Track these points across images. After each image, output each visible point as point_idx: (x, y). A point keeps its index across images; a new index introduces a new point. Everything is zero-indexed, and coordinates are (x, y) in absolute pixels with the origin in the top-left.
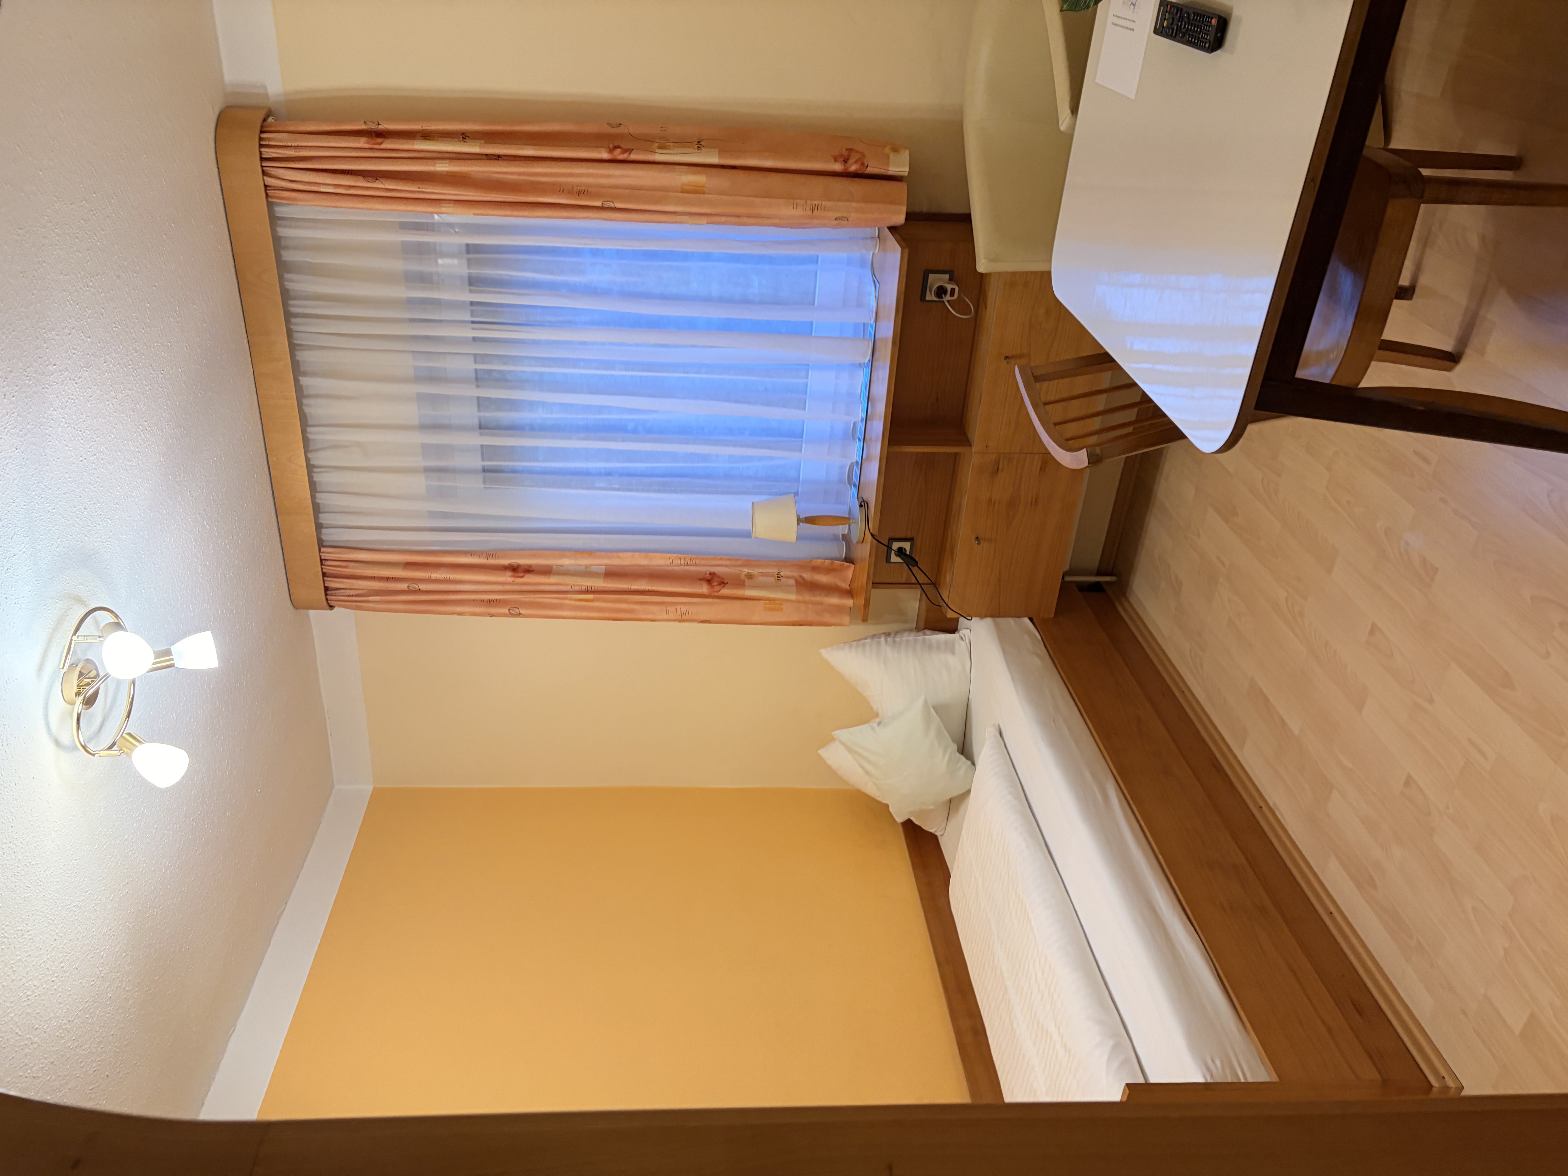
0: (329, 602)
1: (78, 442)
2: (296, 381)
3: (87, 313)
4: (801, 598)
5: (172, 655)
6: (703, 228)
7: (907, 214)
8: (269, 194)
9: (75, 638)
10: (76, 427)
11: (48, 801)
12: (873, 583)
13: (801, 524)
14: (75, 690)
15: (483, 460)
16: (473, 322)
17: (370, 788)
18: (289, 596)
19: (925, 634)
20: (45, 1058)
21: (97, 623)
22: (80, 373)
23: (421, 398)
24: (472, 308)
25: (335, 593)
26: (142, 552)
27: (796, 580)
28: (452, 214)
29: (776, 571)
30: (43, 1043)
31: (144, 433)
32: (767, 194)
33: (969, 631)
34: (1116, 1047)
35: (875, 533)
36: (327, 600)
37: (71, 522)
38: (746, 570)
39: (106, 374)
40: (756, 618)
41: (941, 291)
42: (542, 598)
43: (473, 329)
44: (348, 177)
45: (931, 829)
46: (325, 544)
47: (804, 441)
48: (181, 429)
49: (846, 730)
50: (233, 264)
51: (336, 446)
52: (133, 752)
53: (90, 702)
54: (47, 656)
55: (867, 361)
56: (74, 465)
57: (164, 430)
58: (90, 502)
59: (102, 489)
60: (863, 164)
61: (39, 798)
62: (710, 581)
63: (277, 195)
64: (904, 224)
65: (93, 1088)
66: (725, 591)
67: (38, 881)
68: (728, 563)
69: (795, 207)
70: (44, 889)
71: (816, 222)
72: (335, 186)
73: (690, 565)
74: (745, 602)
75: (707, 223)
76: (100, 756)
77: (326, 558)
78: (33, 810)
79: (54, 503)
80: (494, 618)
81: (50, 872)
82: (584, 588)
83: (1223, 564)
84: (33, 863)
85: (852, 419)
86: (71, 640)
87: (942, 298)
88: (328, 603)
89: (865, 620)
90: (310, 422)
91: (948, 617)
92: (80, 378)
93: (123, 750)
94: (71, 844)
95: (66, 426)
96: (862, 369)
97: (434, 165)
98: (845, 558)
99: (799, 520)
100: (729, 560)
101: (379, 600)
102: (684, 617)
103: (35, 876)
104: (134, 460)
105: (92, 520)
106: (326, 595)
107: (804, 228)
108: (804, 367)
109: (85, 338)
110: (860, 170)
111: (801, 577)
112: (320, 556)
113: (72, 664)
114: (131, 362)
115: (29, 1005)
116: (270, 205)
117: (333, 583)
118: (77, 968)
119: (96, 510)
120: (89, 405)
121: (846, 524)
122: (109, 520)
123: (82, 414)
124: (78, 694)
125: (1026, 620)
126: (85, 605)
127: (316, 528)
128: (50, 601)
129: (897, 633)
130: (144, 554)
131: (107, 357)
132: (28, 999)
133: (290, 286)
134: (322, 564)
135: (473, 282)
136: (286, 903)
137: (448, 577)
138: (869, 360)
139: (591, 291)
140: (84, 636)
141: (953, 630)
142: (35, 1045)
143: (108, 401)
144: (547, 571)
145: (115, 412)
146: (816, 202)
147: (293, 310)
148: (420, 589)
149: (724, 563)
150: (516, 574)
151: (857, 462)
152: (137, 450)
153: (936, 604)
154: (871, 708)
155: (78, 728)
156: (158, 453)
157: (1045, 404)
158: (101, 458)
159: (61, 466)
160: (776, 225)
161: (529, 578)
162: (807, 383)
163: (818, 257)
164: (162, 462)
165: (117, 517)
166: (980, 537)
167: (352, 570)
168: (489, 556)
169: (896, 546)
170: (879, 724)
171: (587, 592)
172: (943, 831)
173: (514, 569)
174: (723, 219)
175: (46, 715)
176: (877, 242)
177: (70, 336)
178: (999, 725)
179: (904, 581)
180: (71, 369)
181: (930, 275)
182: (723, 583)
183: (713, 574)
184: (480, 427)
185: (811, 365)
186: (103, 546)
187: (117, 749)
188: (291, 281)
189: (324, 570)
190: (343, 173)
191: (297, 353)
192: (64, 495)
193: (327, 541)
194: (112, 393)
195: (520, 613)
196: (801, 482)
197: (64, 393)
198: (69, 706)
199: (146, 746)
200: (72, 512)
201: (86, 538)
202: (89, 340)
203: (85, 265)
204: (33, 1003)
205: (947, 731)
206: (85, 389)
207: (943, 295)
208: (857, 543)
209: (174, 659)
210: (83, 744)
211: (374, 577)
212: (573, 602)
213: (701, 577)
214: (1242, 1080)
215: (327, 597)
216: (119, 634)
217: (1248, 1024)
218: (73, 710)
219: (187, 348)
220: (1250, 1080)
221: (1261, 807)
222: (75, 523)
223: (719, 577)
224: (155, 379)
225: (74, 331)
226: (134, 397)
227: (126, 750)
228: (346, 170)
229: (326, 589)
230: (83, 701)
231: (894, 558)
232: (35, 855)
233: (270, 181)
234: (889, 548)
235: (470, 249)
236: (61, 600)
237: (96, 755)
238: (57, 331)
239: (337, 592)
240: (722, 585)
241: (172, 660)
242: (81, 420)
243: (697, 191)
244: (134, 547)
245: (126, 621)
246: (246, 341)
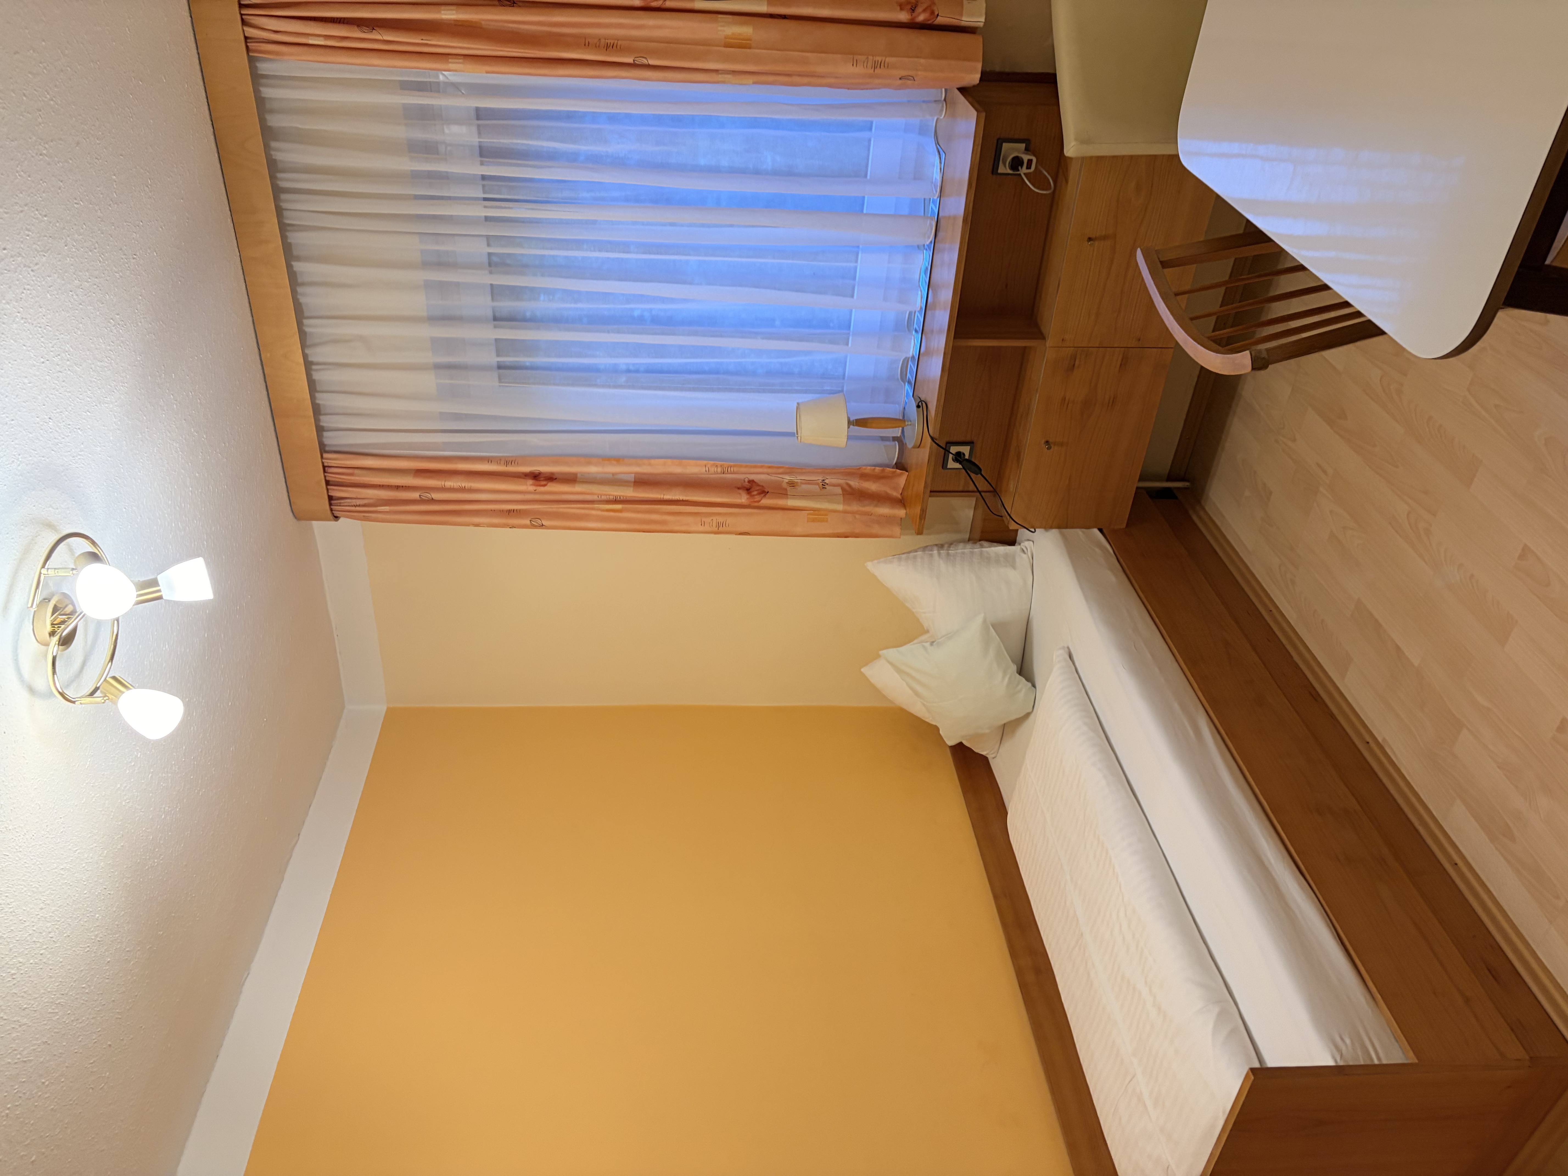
0: (333, 512)
1: (38, 340)
2: (289, 267)
3: (42, 186)
4: (848, 508)
5: (159, 586)
6: (748, 89)
7: (982, 73)
8: (250, 47)
9: (44, 571)
10: (35, 323)
11: (23, 757)
12: (931, 492)
13: (851, 426)
14: (49, 628)
15: (498, 355)
16: (485, 199)
17: (383, 708)
18: (290, 507)
19: (982, 547)
20: (37, 1039)
21: (71, 550)
22: (37, 258)
23: (428, 286)
24: (485, 183)
25: (340, 503)
26: (121, 466)
27: (843, 489)
28: (460, 71)
29: (820, 478)
30: (34, 1023)
31: (116, 328)
32: (821, 49)
33: (1031, 543)
34: (1222, 1016)
35: (936, 436)
36: (331, 510)
37: (34, 434)
38: (787, 478)
39: (68, 259)
40: (799, 530)
41: (1017, 163)
42: (564, 508)
43: (485, 207)
44: (341, 26)
45: (983, 751)
46: (327, 449)
47: (851, 334)
48: (160, 323)
49: (895, 649)
50: (212, 130)
51: (336, 341)
52: (119, 699)
53: (67, 641)
54: (13, 592)
55: (928, 243)
56: (34, 368)
57: (140, 324)
58: (55, 410)
59: (69, 394)
60: (933, 13)
61: (13, 755)
62: (750, 489)
63: (259, 48)
64: (978, 85)
65: (94, 1061)
66: (766, 501)
67: (17, 847)
68: (769, 471)
69: (855, 65)
70: (25, 855)
71: (877, 81)
72: (327, 37)
73: (728, 473)
74: (786, 511)
75: (754, 83)
76: (81, 703)
77: (330, 465)
78: (6, 769)
79: (12, 413)
80: (514, 529)
81: (31, 836)
82: (611, 497)
83: (1325, 472)
84: (10, 828)
85: (908, 309)
86: (40, 573)
87: (1018, 170)
88: (333, 514)
89: (920, 533)
90: (306, 314)
91: (1011, 528)
92: (37, 264)
93: (108, 697)
94: (54, 801)
95: (22, 322)
96: (922, 252)
97: (439, 12)
98: (896, 464)
99: (850, 423)
100: (770, 467)
101: (388, 510)
102: (721, 529)
103: (13, 842)
104: (106, 360)
105: (60, 431)
106: (330, 504)
107: (862, 89)
108: (854, 250)
109: (40, 217)
110: (929, 20)
111: (848, 484)
112: (323, 463)
113: (44, 599)
114: (97, 245)
115: (14, 984)
116: (252, 61)
117: (337, 492)
118: (69, 936)
119: (63, 420)
120: (49, 296)
121: (899, 427)
122: (79, 430)
123: (41, 307)
124: (52, 634)
125: (1096, 531)
126: (56, 530)
127: (317, 431)
128: (14, 528)
129: (951, 544)
130: (122, 468)
131: (68, 239)
132: (14, 978)
133: (278, 156)
134: (325, 471)
135: (485, 153)
136: (299, 835)
137: (463, 485)
138: (931, 242)
139: (619, 163)
140: (55, 569)
141: (1012, 543)
142: (24, 1027)
143: (71, 291)
144: (571, 479)
145: (81, 304)
146: (879, 59)
147: (283, 184)
148: (433, 499)
149: (765, 470)
150: (537, 483)
151: (913, 357)
152: (109, 348)
153: (996, 514)
154: (922, 626)
155: (54, 672)
156: (134, 351)
157: (1176, 295)
158: (66, 358)
159: (19, 369)
160: (830, 86)
161: (552, 487)
162: (856, 268)
163: (872, 123)
164: (139, 361)
165: (89, 427)
166: (1050, 441)
167: (357, 478)
168: (508, 462)
169: (954, 449)
170: (932, 643)
171: (616, 501)
172: (996, 753)
173: (535, 477)
174: (771, 78)
175: (15, 660)
176: (943, 106)
177: (22, 215)
178: (1068, 648)
179: (961, 489)
180: (25, 254)
181: (1004, 144)
182: (764, 493)
183: (751, 482)
184: (495, 319)
185: (861, 246)
186: (74, 461)
187: (101, 695)
188: (278, 150)
189: (328, 478)
190: (334, 22)
191: (288, 234)
192: (24, 403)
193: (330, 445)
194: (76, 282)
195: (543, 525)
196: (846, 378)
197: (17, 282)
198: (43, 647)
199: (133, 692)
200: (35, 423)
201: (53, 452)
202: (45, 219)
203: (36, 128)
204: (18, 981)
205: (1007, 651)
206: (43, 277)
207: (1020, 168)
208: (914, 447)
209: (162, 590)
210: (61, 691)
211: (383, 486)
212: (599, 513)
213: (739, 485)
214: (1376, 1062)
215: (332, 507)
216: (96, 566)
217: (1378, 997)
218: (47, 651)
219: (162, 228)
220: (1385, 1062)
221: (1368, 743)
222: (39, 435)
223: (759, 485)
224: (127, 265)
225: (26, 208)
226: (103, 286)
227: (111, 696)
228: (337, 18)
229: (331, 498)
230: (59, 642)
231: (952, 464)
232: (12, 819)
233: (251, 32)
234: (947, 451)
235: (479, 114)
236: (26, 526)
237: (76, 703)
238: (5, 208)
239: (342, 501)
240: (763, 495)
241: (159, 591)
242: (40, 314)
243: (743, 44)
244: (111, 461)
245: (106, 548)
246: (230, 220)
